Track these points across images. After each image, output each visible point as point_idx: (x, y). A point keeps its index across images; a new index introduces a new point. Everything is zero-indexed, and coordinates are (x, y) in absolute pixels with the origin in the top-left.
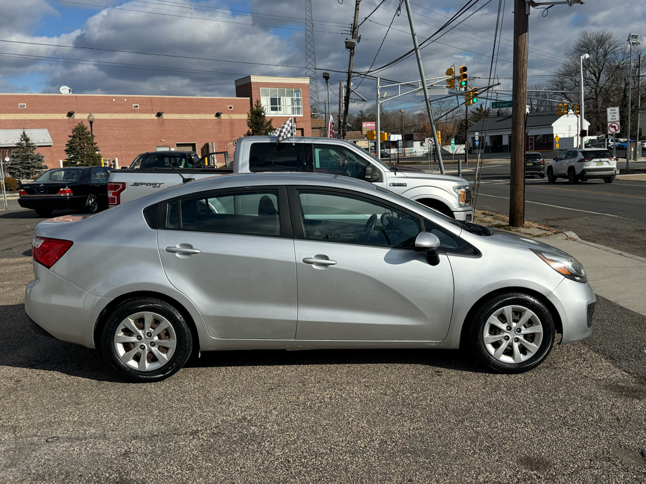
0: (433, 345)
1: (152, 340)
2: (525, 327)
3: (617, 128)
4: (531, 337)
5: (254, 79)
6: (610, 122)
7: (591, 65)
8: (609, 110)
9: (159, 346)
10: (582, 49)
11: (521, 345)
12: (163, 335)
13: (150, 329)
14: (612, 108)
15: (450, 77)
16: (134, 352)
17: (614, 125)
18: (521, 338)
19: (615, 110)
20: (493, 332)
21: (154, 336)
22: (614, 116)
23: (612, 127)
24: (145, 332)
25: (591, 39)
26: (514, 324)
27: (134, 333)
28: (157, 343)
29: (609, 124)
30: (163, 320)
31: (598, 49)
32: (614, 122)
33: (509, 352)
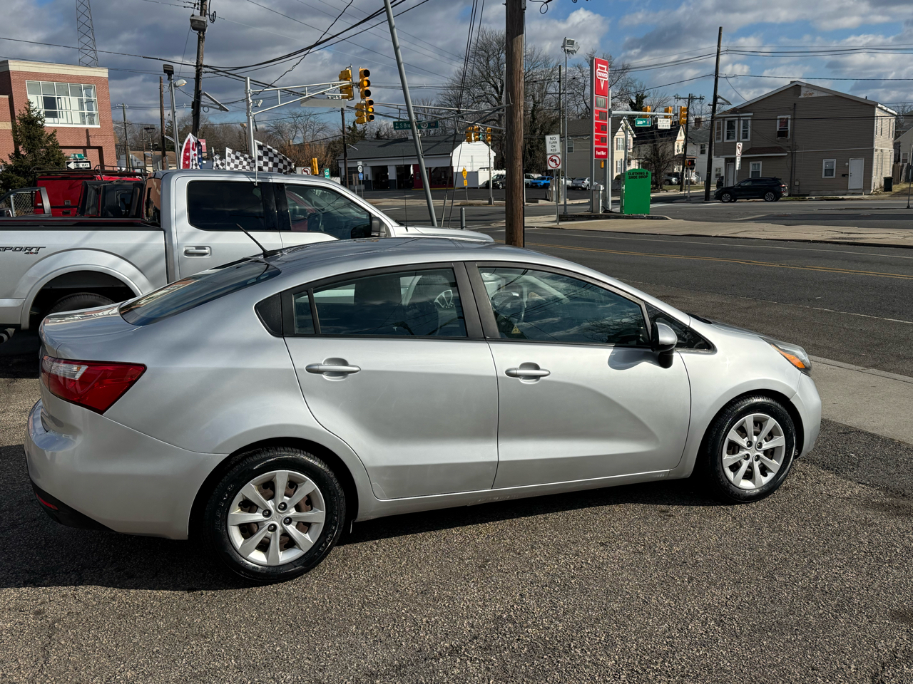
0: (661, 476)
1: (288, 515)
2: (766, 441)
3: (558, 162)
4: (770, 453)
5: (14, 66)
6: (550, 154)
7: (492, 75)
8: (548, 138)
9: (299, 522)
10: (480, 53)
11: (762, 464)
12: (303, 506)
13: (285, 497)
14: (551, 136)
15: (347, 83)
16: (258, 538)
17: (554, 158)
18: (761, 455)
19: (555, 138)
20: (731, 451)
21: (290, 508)
22: (554, 146)
23: (552, 160)
24: (275, 503)
25: (491, 40)
26: (755, 438)
27: (258, 507)
28: (296, 518)
29: (548, 157)
30: (303, 481)
31: (499, 54)
32: (555, 155)
33: (749, 476)
